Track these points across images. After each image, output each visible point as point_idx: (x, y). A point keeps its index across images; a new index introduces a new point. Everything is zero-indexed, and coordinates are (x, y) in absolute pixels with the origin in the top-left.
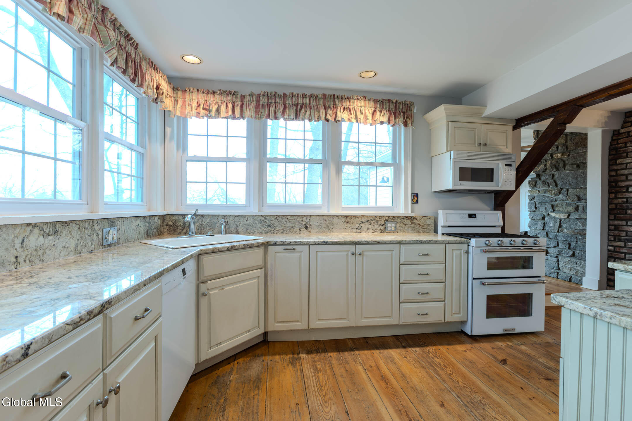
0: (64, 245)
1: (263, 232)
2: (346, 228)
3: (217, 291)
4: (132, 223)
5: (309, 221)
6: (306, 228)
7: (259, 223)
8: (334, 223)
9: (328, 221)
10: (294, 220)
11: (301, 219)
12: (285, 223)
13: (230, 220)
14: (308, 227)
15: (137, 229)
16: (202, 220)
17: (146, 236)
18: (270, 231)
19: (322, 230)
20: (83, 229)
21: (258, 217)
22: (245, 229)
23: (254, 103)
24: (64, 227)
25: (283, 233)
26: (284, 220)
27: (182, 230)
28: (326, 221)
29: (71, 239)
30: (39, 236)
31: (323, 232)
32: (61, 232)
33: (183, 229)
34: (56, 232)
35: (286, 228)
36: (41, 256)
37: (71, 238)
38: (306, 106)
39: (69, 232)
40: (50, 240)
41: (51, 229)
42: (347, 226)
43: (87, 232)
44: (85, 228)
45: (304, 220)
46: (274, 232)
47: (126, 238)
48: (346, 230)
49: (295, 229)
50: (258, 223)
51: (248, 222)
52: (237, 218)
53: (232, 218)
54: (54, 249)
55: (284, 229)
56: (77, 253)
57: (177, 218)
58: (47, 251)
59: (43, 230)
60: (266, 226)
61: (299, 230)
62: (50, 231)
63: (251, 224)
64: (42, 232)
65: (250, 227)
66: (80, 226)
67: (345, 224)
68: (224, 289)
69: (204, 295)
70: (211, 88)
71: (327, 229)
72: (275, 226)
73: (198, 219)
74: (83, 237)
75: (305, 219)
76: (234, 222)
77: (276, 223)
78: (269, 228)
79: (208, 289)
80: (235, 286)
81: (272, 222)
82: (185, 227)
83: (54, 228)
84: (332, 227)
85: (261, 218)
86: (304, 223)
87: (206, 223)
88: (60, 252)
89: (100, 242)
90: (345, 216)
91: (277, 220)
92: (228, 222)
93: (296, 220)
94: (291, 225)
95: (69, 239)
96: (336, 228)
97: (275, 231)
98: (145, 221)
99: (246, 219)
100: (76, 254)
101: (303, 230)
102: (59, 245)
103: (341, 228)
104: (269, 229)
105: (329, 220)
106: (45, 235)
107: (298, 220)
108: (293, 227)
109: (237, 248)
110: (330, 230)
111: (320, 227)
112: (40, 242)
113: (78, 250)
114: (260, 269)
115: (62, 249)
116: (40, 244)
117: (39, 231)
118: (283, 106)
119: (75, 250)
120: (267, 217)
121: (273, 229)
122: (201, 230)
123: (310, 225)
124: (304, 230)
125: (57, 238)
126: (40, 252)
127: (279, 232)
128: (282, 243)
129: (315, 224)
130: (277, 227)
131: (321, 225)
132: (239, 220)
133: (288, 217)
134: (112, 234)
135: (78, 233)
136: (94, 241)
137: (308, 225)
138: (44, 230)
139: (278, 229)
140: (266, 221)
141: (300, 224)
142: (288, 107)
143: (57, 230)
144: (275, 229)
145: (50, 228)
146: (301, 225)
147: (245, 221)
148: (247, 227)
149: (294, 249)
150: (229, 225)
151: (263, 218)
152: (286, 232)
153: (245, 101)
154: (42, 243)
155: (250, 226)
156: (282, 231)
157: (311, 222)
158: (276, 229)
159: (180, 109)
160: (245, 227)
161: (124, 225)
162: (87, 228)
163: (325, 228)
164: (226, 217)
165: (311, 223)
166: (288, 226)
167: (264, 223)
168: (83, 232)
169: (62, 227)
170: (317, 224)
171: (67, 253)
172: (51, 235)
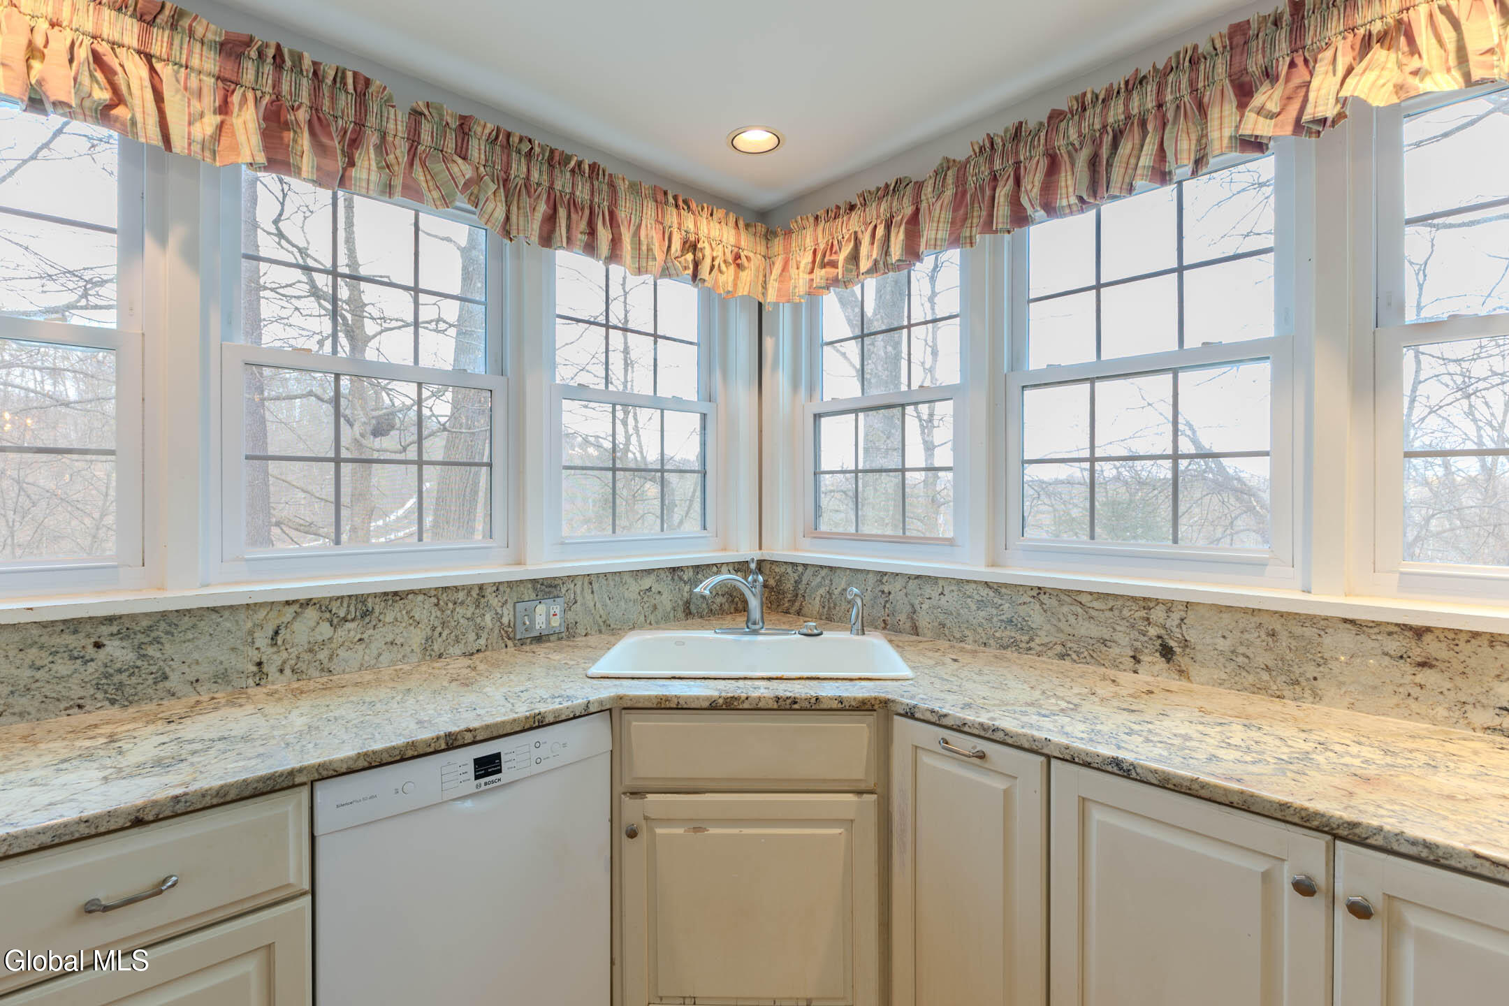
0: (389, 640)
1: (992, 642)
2: (1415, 691)
3: (680, 831)
4: (626, 587)
5: (1179, 626)
6: (1163, 655)
7: (978, 609)
8: (1326, 656)
9: (1284, 640)
10: (1109, 614)
11: (1143, 613)
12: (1072, 619)
13: (895, 587)
14: (1178, 650)
15: (645, 599)
16: (831, 580)
17: (680, 614)
18: (1015, 644)
19: (1251, 678)
20: (451, 605)
21: (974, 586)
22: (936, 624)
23: (949, 193)
24: (390, 602)
25: (1062, 656)
26: (1065, 609)
27: (792, 602)
28: (1273, 634)
29: (412, 628)
30: (318, 623)
31: (1258, 689)
32: (380, 614)
33: (795, 601)
34: (366, 614)
35: (1078, 642)
36: (325, 661)
37: (411, 625)
38: (1143, 124)
39: (404, 612)
40: (349, 631)
41: (352, 609)
42: (1418, 679)
43: (461, 611)
44: (455, 603)
45: (1153, 617)
46: (1030, 649)
47: (600, 621)
48: (1410, 701)
49: (1115, 650)
50: (974, 607)
51: (943, 599)
52: (912, 585)
53: (899, 584)
54: (360, 647)
55: (1069, 645)
56: (431, 655)
57: (783, 570)
58: (341, 652)
59: (330, 611)
60: (1002, 621)
61: (1134, 657)
62: (348, 612)
63: (952, 609)
64: (328, 615)
65: (950, 617)
66: (438, 600)
67: (1406, 667)
68: (705, 830)
69: (632, 834)
70: (841, 198)
71: (1284, 678)
72: (1034, 626)
73: (823, 578)
74: (449, 622)
75: (1158, 614)
76: (906, 595)
77: (1036, 617)
78: (1010, 633)
79: (646, 818)
80: (746, 831)
81: (1023, 610)
82: (797, 595)
83: (360, 606)
84: (1311, 670)
85: (985, 592)
86: (1153, 631)
87: (839, 589)
88: (380, 655)
89: (506, 632)
90: (1405, 627)
91: (1042, 604)
92: (890, 593)
93: (1116, 612)
94: (1095, 631)
95: (405, 627)
96: (1342, 683)
97: (1032, 644)
98: (676, 577)
99: (940, 590)
100: (428, 658)
101: (1150, 659)
102: (377, 639)
103: (1375, 688)
104: (1013, 634)
105: (1292, 635)
106: (335, 621)
107: (1126, 613)
108: (1104, 642)
109: (746, 705)
110: (1297, 683)
111: (1241, 659)
112: (321, 634)
113: (433, 650)
114: (860, 793)
115: (384, 647)
116: (320, 639)
117: (319, 613)
118: (1044, 163)
119: (425, 649)
120: (1003, 590)
121: (1026, 638)
122: (829, 608)
123: (1185, 643)
124: (1152, 660)
125: (370, 625)
126: (323, 655)
127: (1050, 653)
128: (934, 719)
129: (1208, 641)
130: (1042, 633)
131: (1241, 650)
132: (919, 592)
133: (1084, 599)
134: (545, 615)
135: (434, 615)
136: (486, 630)
137: (1172, 643)
138: (334, 611)
139: (1046, 640)
140: (1000, 602)
141: (1134, 634)
142: (1066, 157)
143: (370, 609)
144: (1031, 639)
145: (348, 607)
146: (1142, 638)
147: (935, 595)
148: (942, 617)
149: (982, 756)
150: (894, 603)
151: (991, 594)
152: (1074, 656)
153: (923, 197)
154: (326, 637)
155: (952, 614)
156: (1059, 648)
157: (1192, 632)
158: (1038, 641)
159: (776, 285)
160: (937, 617)
161: (592, 592)
162: (462, 603)
163: (1267, 669)
164: (885, 578)
165: (1192, 636)
166: (1083, 632)
167: (994, 612)
168: (449, 612)
169: (383, 604)
170: (1222, 645)
171: (400, 656)
172: (353, 620)
